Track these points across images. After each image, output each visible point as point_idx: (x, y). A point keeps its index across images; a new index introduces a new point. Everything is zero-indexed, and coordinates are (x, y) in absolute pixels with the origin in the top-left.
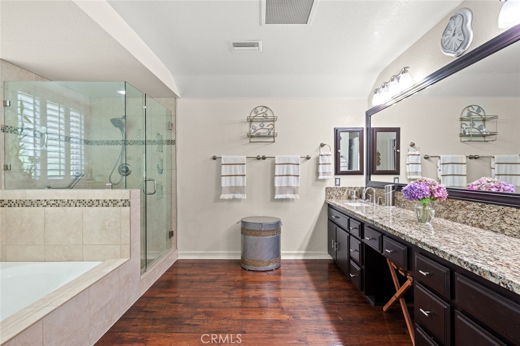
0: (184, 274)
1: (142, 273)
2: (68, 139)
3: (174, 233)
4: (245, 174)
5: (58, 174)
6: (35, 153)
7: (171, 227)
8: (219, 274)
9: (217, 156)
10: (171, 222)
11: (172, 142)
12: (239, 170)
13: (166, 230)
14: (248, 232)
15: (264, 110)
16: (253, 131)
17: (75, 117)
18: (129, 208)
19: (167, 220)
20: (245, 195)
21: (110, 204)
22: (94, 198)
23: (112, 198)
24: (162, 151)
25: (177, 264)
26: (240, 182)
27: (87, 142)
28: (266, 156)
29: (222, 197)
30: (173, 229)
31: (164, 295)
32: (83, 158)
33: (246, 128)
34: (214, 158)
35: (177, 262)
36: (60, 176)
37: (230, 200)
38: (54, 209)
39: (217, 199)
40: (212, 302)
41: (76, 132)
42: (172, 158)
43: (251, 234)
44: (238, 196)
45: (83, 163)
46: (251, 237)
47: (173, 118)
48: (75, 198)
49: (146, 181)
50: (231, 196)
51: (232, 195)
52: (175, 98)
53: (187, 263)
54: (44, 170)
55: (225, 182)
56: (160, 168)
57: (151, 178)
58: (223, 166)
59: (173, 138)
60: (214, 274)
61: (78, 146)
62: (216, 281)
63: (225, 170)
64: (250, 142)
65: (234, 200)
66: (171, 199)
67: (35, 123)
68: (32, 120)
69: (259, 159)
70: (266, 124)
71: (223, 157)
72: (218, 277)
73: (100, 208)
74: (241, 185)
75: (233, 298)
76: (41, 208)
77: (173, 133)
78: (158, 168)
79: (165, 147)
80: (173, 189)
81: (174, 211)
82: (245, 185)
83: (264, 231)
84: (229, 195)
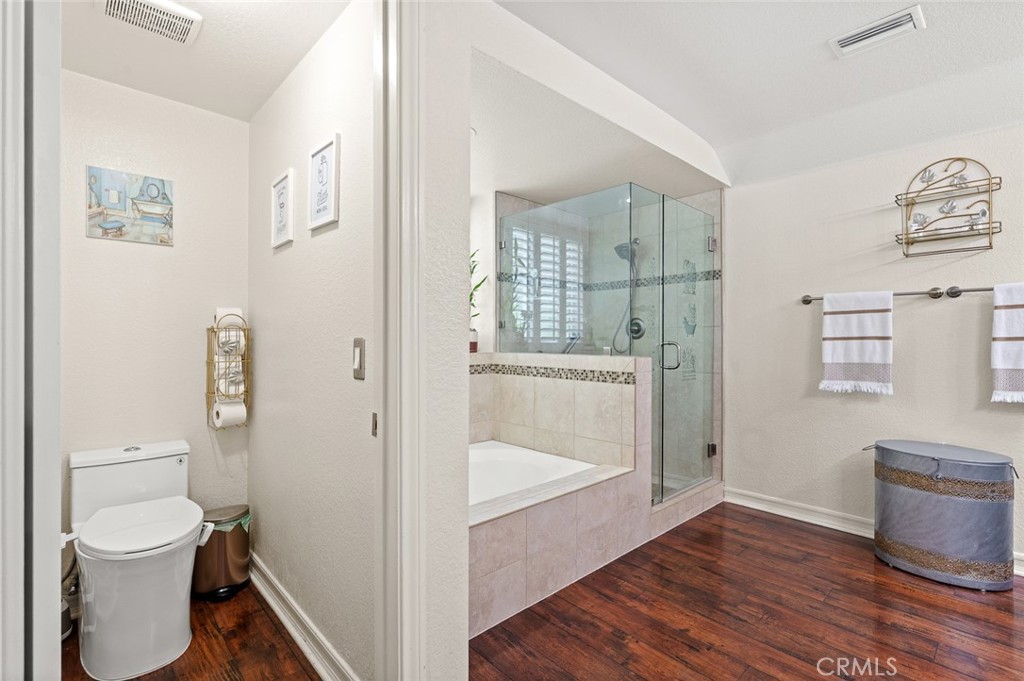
0: (733, 530)
1: (655, 502)
2: (563, 284)
3: (718, 449)
4: (891, 335)
5: (552, 336)
6: (528, 307)
7: (712, 437)
8: (809, 551)
9: (813, 295)
10: (712, 428)
11: (715, 275)
12: (871, 325)
13: (702, 440)
14: (894, 476)
15: (956, 167)
16: (915, 227)
17: (573, 250)
18: (633, 386)
19: (704, 422)
20: (890, 385)
21: (608, 377)
22: (588, 368)
23: (611, 370)
24: (694, 293)
25: (722, 509)
26: (874, 353)
27: (587, 287)
28: (961, 288)
29: (823, 385)
30: (716, 442)
31: (690, 552)
32: (582, 312)
33: (895, 223)
34: (807, 301)
35: (723, 506)
36: (554, 338)
37: (845, 394)
38: (544, 379)
39: (813, 391)
40: (784, 595)
41: (574, 274)
42: (715, 305)
43: (902, 481)
44: (867, 386)
45: (582, 320)
46: (902, 489)
47: (717, 228)
48: (566, 367)
49: (663, 345)
50: (848, 386)
51: (852, 382)
52: (722, 189)
53: (743, 513)
54: (537, 329)
55: (832, 354)
56: (690, 323)
57: (672, 340)
58: (827, 318)
59: (717, 268)
60: (799, 548)
61: (576, 293)
62: (800, 562)
63: (830, 327)
64: (907, 256)
65: (856, 394)
66: (713, 383)
67: (528, 267)
68: (525, 263)
69: (935, 295)
70: (961, 205)
71: (827, 296)
72: (807, 557)
73: (594, 383)
74: (877, 360)
75: (836, 608)
76: (531, 377)
77: (717, 257)
78: (686, 322)
79: (701, 285)
80: (717, 364)
81: (717, 407)
82: (890, 361)
83: (945, 480)
84: (844, 382)
